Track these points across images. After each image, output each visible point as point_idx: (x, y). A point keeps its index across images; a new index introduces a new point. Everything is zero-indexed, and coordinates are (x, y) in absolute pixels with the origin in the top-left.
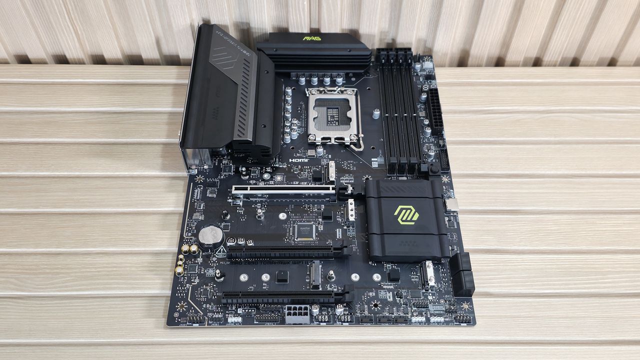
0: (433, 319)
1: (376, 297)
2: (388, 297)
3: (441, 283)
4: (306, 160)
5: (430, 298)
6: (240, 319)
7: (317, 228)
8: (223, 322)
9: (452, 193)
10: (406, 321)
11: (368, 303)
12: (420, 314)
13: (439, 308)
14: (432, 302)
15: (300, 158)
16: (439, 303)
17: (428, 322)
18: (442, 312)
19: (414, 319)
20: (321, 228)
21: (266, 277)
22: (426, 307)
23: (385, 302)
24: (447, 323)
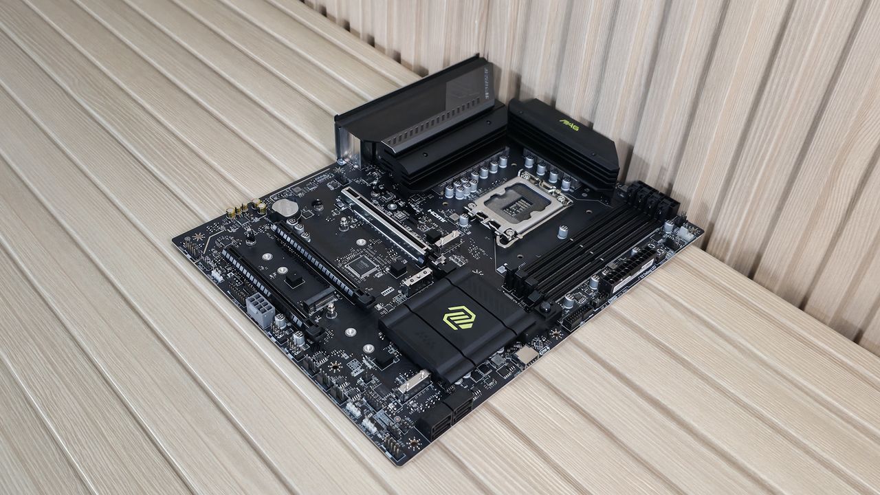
0: (367, 422)
1: (344, 362)
2: (355, 371)
3: (419, 405)
4: (443, 220)
5: (391, 406)
6: (220, 279)
7: (376, 272)
8: (207, 271)
9: (545, 350)
10: (341, 401)
11: (332, 359)
12: (362, 409)
13: (387, 420)
14: (388, 410)
15: (440, 214)
16: (393, 417)
17: (359, 421)
18: (384, 426)
19: (350, 406)
20: (380, 275)
21: (283, 270)
22: (376, 409)
23: (346, 372)
24: (374, 439)
